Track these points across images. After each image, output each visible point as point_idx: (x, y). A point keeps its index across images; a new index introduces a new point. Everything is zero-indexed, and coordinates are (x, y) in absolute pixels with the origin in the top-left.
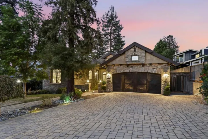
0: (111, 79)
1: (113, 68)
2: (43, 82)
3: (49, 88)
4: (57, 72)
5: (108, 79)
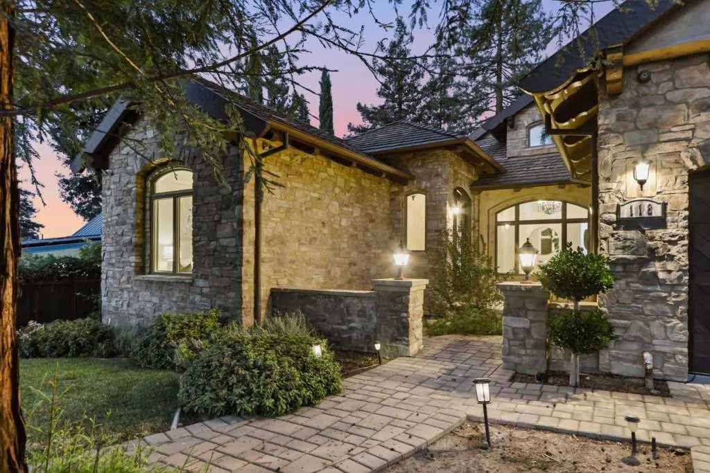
2: (104, 266)
3: (129, 305)
4: (176, 196)
5: (632, 234)
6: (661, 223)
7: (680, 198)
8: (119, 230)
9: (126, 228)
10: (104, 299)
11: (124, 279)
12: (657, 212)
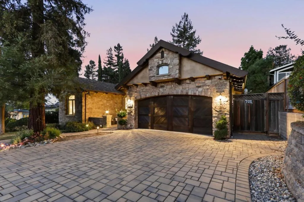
0: (133, 108)
1: (136, 90)
2: (59, 113)
3: (64, 121)
4: (72, 100)
5: (129, 109)
6: (132, 107)
7: (134, 104)
8: (62, 106)
9: (63, 106)
10: (59, 120)
11: (63, 116)
12: (132, 106)
